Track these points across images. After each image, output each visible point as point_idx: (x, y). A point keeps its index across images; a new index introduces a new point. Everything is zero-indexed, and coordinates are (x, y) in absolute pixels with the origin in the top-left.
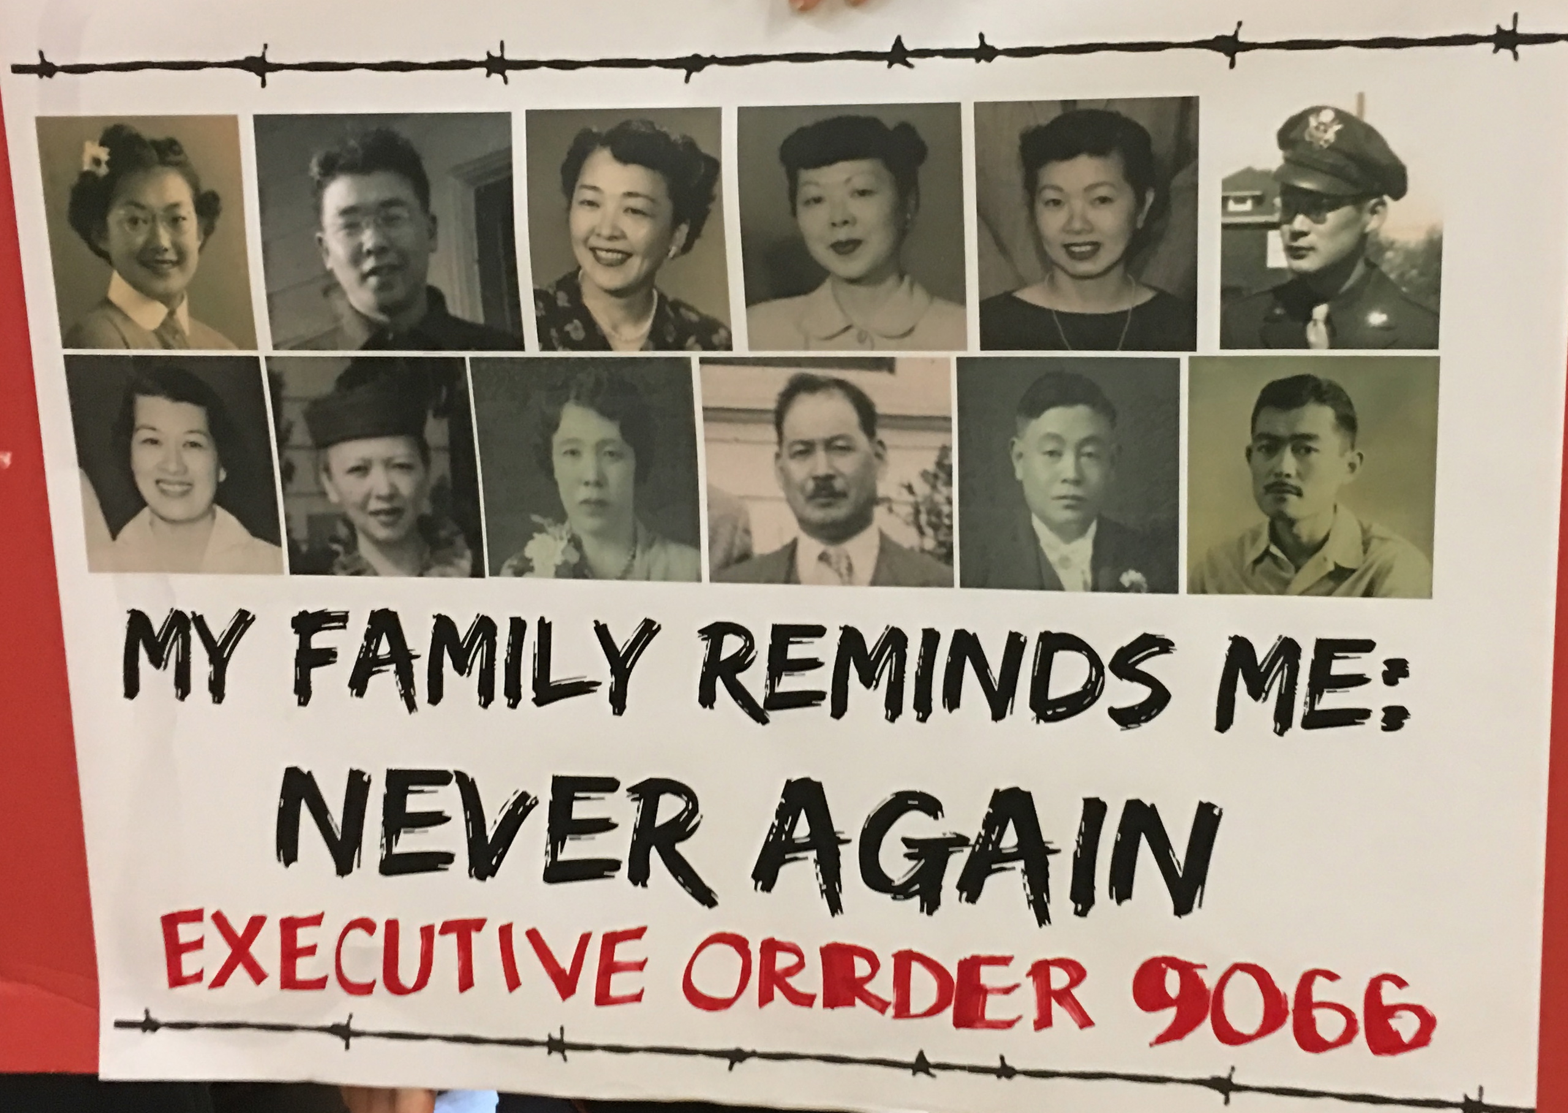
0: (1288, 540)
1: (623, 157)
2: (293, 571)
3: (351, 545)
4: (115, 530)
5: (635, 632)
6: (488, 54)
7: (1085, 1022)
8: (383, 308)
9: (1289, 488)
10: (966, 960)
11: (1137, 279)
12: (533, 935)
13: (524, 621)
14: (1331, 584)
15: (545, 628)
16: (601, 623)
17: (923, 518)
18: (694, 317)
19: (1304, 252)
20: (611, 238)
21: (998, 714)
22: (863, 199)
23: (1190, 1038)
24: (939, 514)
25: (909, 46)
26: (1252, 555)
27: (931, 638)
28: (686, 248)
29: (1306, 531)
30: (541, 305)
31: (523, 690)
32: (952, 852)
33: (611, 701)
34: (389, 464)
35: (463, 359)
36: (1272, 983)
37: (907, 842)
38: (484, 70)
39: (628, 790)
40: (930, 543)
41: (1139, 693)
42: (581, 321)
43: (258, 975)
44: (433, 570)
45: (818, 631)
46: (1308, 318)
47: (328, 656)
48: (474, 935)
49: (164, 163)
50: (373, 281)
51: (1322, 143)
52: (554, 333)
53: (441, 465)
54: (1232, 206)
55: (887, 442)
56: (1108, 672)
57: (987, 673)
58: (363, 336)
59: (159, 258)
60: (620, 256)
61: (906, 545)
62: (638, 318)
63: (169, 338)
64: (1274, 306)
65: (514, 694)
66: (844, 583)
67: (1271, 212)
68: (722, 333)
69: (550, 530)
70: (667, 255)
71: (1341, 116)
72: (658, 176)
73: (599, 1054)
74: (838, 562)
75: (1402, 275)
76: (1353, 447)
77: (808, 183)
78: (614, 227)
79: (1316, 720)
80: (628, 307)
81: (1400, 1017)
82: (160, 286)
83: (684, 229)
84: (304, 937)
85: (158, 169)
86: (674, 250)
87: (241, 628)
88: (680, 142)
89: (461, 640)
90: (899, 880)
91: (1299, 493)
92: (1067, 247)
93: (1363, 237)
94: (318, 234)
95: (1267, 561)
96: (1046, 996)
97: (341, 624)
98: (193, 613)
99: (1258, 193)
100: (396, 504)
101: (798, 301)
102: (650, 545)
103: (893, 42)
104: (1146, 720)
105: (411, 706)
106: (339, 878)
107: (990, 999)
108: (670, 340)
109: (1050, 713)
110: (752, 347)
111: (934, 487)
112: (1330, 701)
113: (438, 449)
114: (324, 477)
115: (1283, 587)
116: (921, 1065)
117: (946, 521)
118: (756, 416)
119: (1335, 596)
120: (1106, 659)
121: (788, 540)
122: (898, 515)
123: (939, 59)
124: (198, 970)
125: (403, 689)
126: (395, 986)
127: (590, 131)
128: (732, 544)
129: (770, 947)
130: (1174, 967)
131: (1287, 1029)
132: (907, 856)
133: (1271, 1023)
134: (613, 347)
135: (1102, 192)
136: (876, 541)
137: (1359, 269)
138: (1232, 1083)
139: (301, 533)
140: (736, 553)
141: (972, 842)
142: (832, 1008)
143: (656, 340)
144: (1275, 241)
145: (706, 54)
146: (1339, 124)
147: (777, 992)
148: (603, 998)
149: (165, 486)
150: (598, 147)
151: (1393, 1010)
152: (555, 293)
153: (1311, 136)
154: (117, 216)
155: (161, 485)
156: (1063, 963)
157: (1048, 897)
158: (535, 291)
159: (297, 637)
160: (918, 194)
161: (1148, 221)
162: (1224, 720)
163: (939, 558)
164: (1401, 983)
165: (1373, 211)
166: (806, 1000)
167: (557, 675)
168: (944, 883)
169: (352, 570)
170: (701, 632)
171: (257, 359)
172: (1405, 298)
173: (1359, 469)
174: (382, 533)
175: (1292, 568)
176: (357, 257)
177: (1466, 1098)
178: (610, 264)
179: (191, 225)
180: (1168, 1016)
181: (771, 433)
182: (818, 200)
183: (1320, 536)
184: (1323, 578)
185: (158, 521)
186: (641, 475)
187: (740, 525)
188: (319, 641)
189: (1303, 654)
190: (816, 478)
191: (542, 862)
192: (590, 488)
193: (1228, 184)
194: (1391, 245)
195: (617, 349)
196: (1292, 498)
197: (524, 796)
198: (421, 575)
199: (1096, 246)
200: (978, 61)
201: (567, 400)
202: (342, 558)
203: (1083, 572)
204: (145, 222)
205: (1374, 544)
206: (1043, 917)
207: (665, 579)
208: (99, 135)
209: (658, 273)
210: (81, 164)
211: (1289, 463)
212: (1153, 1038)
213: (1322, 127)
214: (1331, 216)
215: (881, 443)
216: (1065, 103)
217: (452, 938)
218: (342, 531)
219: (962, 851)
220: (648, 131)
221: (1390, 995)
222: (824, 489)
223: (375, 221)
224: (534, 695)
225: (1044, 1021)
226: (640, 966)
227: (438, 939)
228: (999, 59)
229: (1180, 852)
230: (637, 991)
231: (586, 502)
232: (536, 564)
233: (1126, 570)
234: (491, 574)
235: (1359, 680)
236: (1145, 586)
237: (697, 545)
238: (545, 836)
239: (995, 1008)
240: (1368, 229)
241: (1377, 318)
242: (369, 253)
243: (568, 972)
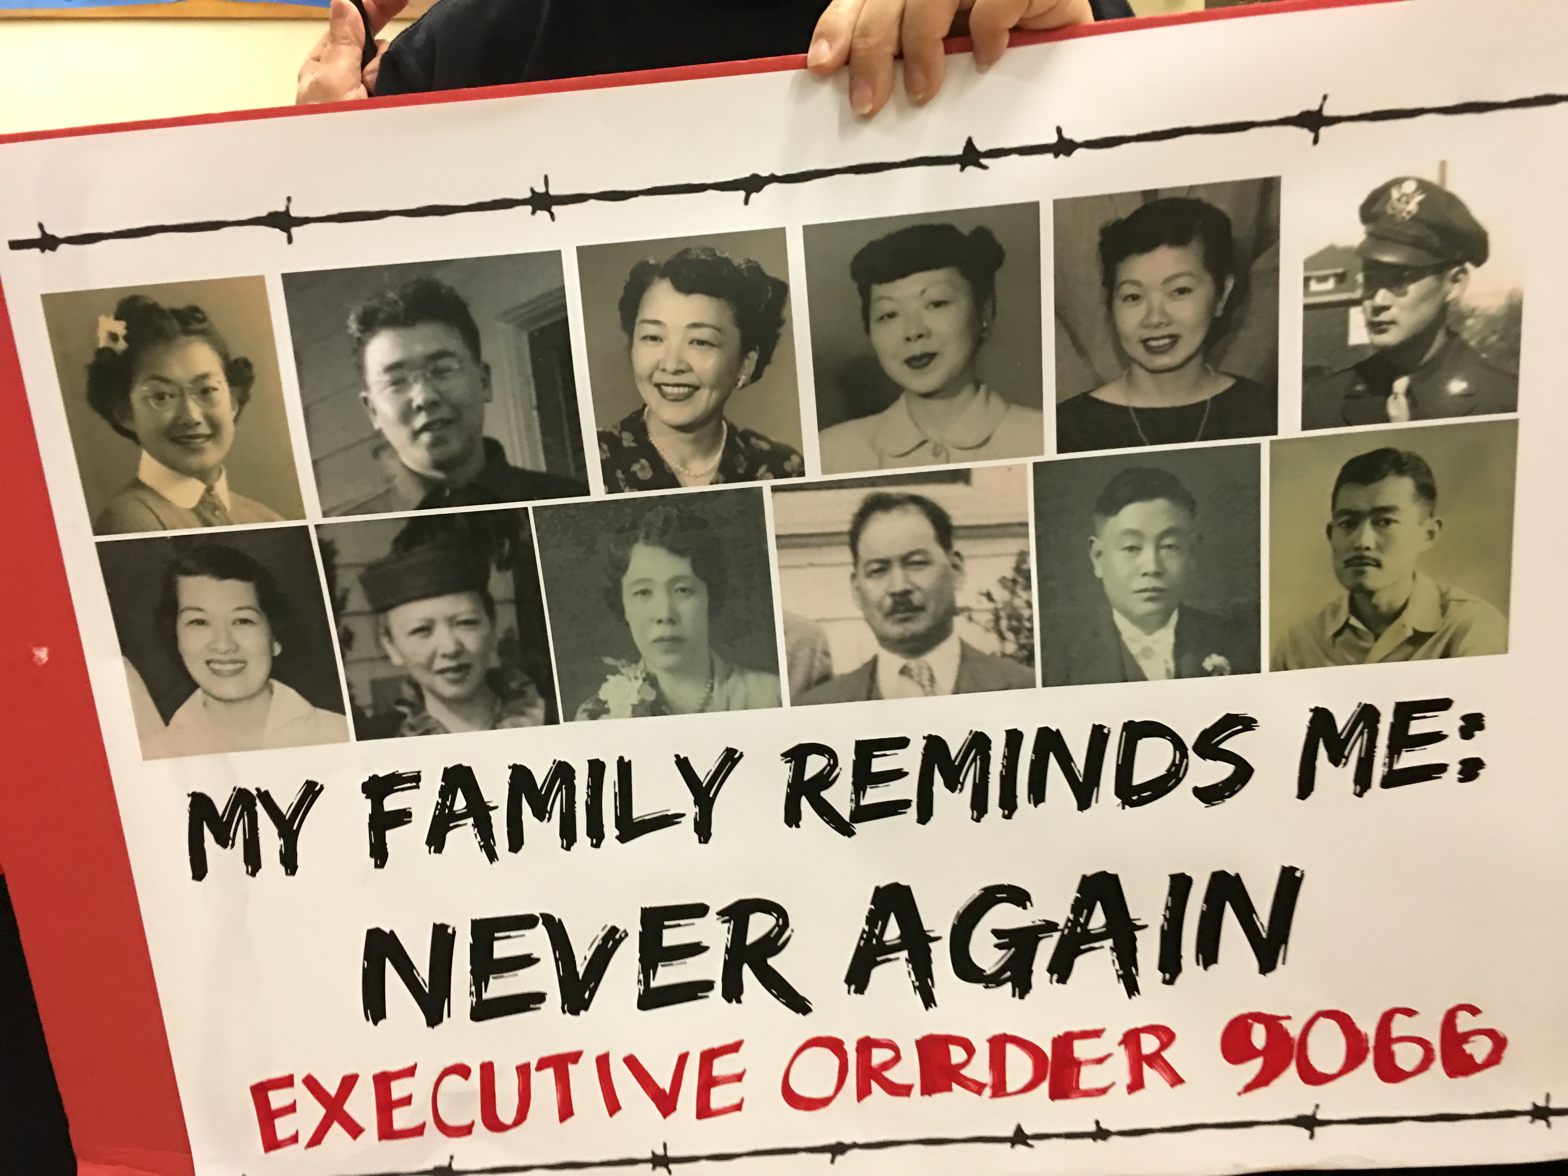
0: (1367, 610)
1: (685, 287)
2: (359, 738)
3: (418, 705)
4: (167, 716)
5: (716, 761)
6: (532, 190)
7: (1176, 1080)
8: (438, 465)
9: (1370, 561)
10: (1059, 1036)
11: (1216, 370)
12: (631, 1062)
13: (603, 762)
14: (1410, 649)
15: (624, 768)
16: (682, 757)
17: (1004, 623)
18: (765, 446)
19: (1384, 327)
20: (677, 372)
21: (1084, 803)
22: (938, 310)
23: (1276, 1084)
24: (1019, 618)
25: (981, 147)
26: (1333, 628)
27: (1014, 738)
28: (756, 376)
29: (1384, 601)
30: (605, 447)
31: (605, 829)
32: (1041, 938)
33: (696, 831)
34: (453, 622)
35: (526, 509)
36: (1353, 1024)
37: (997, 933)
38: (529, 208)
39: (718, 914)
40: (1011, 647)
41: (1223, 771)
42: (648, 460)
43: (355, 1130)
44: (505, 722)
45: (902, 743)
46: (1388, 391)
47: (402, 817)
48: (571, 1067)
49: (188, 332)
50: (425, 437)
51: (1404, 214)
52: (619, 474)
53: (507, 617)
54: (1314, 286)
55: (964, 553)
56: (1191, 753)
57: (1071, 766)
58: (418, 495)
59: (191, 432)
60: (686, 390)
61: (987, 651)
62: (708, 451)
63: (208, 515)
64: (1356, 383)
65: (596, 834)
66: (926, 695)
67: (1353, 289)
68: (795, 459)
69: (623, 671)
70: (737, 384)
71: (1423, 186)
72: (724, 304)
73: (703, 1163)
74: (920, 674)
75: (1482, 342)
76: (1432, 515)
77: (881, 298)
78: (680, 361)
79: (1393, 779)
80: (696, 441)
81: (1474, 1041)
82: (195, 461)
83: (754, 356)
84: (398, 1089)
85: (182, 339)
86: (743, 378)
87: (310, 798)
88: (744, 266)
89: (539, 787)
90: (990, 969)
91: (1378, 564)
92: (1145, 342)
93: (1444, 308)
94: (363, 394)
95: (1347, 633)
96: (1137, 1061)
97: (414, 784)
98: (258, 790)
99: (1340, 270)
100: (463, 660)
101: (873, 420)
102: (728, 677)
103: (964, 144)
104: (1230, 796)
105: (492, 856)
106: (430, 1029)
107: (1084, 1070)
108: (741, 471)
109: (1135, 798)
110: (825, 471)
111: (1013, 593)
112: (1408, 759)
113: (504, 602)
114: (385, 641)
115: (1362, 656)
116: (1020, 1138)
117: (1027, 624)
118: (830, 540)
119: (1413, 660)
120: (1190, 741)
121: (868, 658)
122: (977, 623)
123: (1014, 157)
124: (293, 1132)
125: (482, 841)
126: (493, 1123)
127: (647, 262)
128: (811, 667)
129: (866, 1045)
130: (1259, 1022)
131: (1369, 1064)
132: (996, 946)
133: (1353, 1060)
134: (682, 484)
135: (1182, 282)
136: (957, 650)
137: (1440, 340)
138: (1317, 1120)
139: (366, 699)
140: (816, 675)
141: (1061, 927)
142: (930, 1095)
143: (727, 472)
144: (1357, 318)
145: (764, 173)
146: (1421, 194)
147: (874, 1084)
148: (704, 1111)
149: (217, 667)
150: (657, 279)
151: (1466, 1037)
152: (620, 433)
153: (1393, 208)
154: (140, 393)
155: (212, 665)
156: (1152, 1029)
157: (1137, 970)
158: (599, 433)
159: (369, 801)
160: (994, 301)
161: (1227, 308)
162: (1306, 787)
163: (1021, 660)
164: (1474, 1011)
165: (1455, 280)
166: (904, 1090)
167: (640, 810)
168: (1035, 967)
169: (421, 730)
170: (784, 755)
171: (305, 529)
172: (1484, 364)
173: (1438, 536)
174: (450, 691)
175: (1371, 636)
176: (407, 414)
177: (1535, 1105)
178: (677, 399)
179: (223, 395)
180: (1255, 1066)
181: (846, 555)
182: (892, 315)
183: (1399, 604)
184: (1403, 644)
185: (211, 701)
186: (714, 609)
187: (819, 648)
188: (391, 803)
189: (1382, 719)
190: (893, 595)
191: (635, 990)
192: (662, 626)
193: (1310, 264)
194: (1472, 313)
195: (686, 486)
196: (1371, 570)
197: (614, 930)
198: (494, 727)
199: (1175, 338)
200: (1056, 156)
201: (636, 540)
202: (409, 720)
203: (1166, 661)
204: (172, 396)
205: (1453, 606)
206: (1132, 988)
207: (746, 708)
208: (114, 307)
209: (727, 405)
210: (97, 340)
211: (1368, 536)
212: (1240, 1088)
213: (1404, 199)
214: (1414, 289)
215: (958, 554)
216: (1145, 193)
217: (550, 1072)
218: (408, 693)
219: (1051, 936)
220: (709, 259)
221: (1464, 1023)
222: (902, 604)
223: (424, 375)
224: (617, 833)
225: (1136, 1084)
226: (739, 1078)
227: (534, 1075)
228: (1079, 152)
229: (1263, 915)
230: (737, 1101)
231: (661, 640)
232: (611, 705)
233: (1209, 654)
234: (565, 720)
235: (1436, 737)
236: (1228, 668)
237: (775, 671)
238: (637, 965)
239: (1088, 1078)
240: (1450, 297)
241: (1457, 386)
242: (420, 409)
243: (668, 1091)
